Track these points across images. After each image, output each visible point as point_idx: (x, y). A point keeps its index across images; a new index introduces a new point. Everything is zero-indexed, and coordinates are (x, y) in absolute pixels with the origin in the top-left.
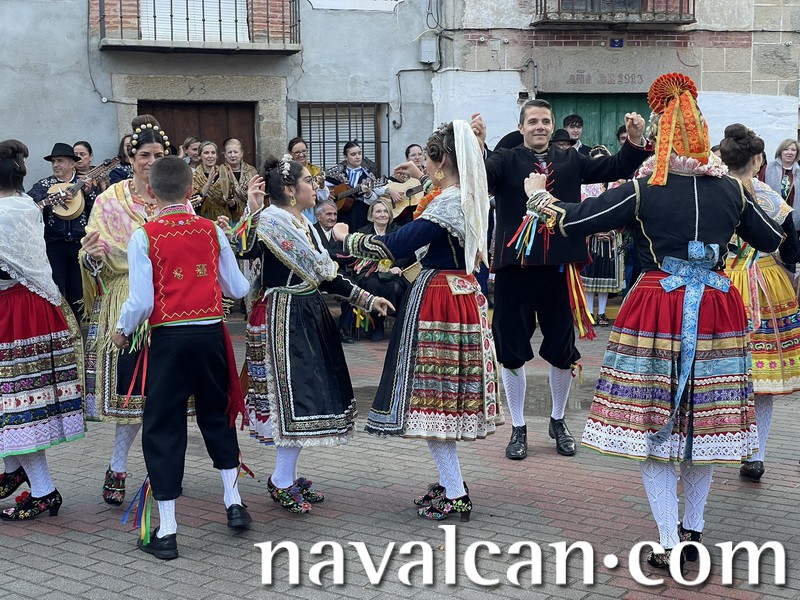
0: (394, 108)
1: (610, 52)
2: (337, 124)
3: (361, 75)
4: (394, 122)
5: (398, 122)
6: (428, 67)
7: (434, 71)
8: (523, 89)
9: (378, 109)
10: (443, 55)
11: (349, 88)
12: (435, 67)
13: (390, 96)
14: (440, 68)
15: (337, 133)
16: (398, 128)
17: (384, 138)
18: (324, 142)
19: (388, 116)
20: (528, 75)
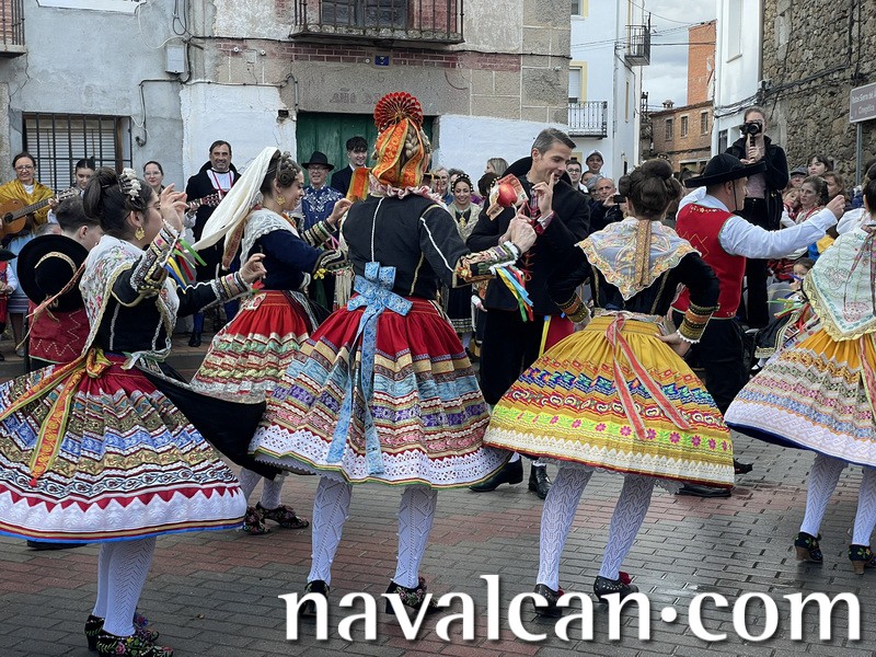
0: (138, 122)
1: (375, 71)
2: (70, 139)
3: (97, 83)
4: (138, 139)
5: (142, 138)
6: (175, 78)
7: (182, 83)
8: (282, 107)
9: (118, 123)
10: (192, 65)
11: (84, 97)
12: (185, 78)
13: (132, 109)
14: (189, 79)
15: (70, 148)
16: (143, 145)
17: (126, 156)
18: (55, 159)
19: (130, 131)
20: (288, 92)
